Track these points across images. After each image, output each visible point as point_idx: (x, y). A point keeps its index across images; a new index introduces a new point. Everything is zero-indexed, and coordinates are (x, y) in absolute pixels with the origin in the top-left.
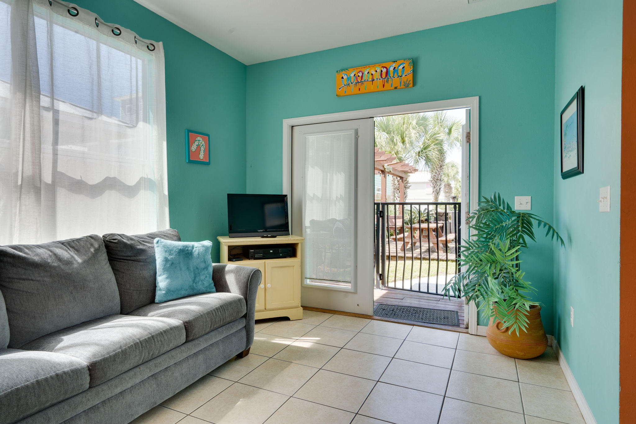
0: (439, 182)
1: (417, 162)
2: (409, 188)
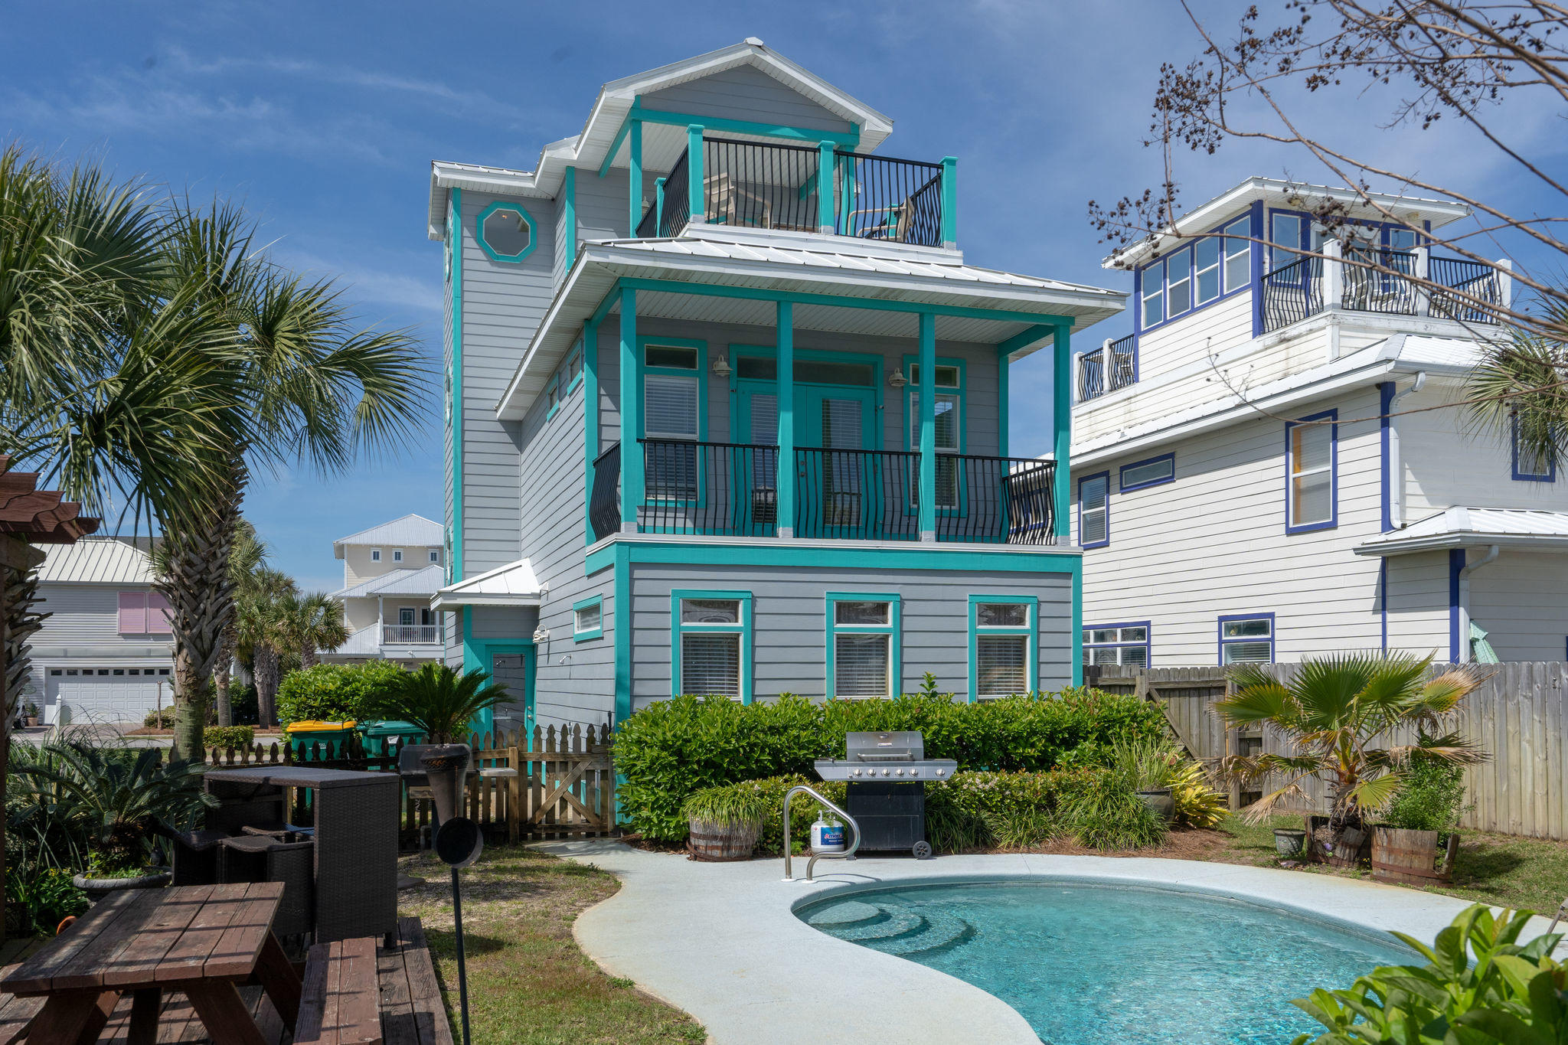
0: (213, 597)
1: (81, 470)
2: (39, 627)
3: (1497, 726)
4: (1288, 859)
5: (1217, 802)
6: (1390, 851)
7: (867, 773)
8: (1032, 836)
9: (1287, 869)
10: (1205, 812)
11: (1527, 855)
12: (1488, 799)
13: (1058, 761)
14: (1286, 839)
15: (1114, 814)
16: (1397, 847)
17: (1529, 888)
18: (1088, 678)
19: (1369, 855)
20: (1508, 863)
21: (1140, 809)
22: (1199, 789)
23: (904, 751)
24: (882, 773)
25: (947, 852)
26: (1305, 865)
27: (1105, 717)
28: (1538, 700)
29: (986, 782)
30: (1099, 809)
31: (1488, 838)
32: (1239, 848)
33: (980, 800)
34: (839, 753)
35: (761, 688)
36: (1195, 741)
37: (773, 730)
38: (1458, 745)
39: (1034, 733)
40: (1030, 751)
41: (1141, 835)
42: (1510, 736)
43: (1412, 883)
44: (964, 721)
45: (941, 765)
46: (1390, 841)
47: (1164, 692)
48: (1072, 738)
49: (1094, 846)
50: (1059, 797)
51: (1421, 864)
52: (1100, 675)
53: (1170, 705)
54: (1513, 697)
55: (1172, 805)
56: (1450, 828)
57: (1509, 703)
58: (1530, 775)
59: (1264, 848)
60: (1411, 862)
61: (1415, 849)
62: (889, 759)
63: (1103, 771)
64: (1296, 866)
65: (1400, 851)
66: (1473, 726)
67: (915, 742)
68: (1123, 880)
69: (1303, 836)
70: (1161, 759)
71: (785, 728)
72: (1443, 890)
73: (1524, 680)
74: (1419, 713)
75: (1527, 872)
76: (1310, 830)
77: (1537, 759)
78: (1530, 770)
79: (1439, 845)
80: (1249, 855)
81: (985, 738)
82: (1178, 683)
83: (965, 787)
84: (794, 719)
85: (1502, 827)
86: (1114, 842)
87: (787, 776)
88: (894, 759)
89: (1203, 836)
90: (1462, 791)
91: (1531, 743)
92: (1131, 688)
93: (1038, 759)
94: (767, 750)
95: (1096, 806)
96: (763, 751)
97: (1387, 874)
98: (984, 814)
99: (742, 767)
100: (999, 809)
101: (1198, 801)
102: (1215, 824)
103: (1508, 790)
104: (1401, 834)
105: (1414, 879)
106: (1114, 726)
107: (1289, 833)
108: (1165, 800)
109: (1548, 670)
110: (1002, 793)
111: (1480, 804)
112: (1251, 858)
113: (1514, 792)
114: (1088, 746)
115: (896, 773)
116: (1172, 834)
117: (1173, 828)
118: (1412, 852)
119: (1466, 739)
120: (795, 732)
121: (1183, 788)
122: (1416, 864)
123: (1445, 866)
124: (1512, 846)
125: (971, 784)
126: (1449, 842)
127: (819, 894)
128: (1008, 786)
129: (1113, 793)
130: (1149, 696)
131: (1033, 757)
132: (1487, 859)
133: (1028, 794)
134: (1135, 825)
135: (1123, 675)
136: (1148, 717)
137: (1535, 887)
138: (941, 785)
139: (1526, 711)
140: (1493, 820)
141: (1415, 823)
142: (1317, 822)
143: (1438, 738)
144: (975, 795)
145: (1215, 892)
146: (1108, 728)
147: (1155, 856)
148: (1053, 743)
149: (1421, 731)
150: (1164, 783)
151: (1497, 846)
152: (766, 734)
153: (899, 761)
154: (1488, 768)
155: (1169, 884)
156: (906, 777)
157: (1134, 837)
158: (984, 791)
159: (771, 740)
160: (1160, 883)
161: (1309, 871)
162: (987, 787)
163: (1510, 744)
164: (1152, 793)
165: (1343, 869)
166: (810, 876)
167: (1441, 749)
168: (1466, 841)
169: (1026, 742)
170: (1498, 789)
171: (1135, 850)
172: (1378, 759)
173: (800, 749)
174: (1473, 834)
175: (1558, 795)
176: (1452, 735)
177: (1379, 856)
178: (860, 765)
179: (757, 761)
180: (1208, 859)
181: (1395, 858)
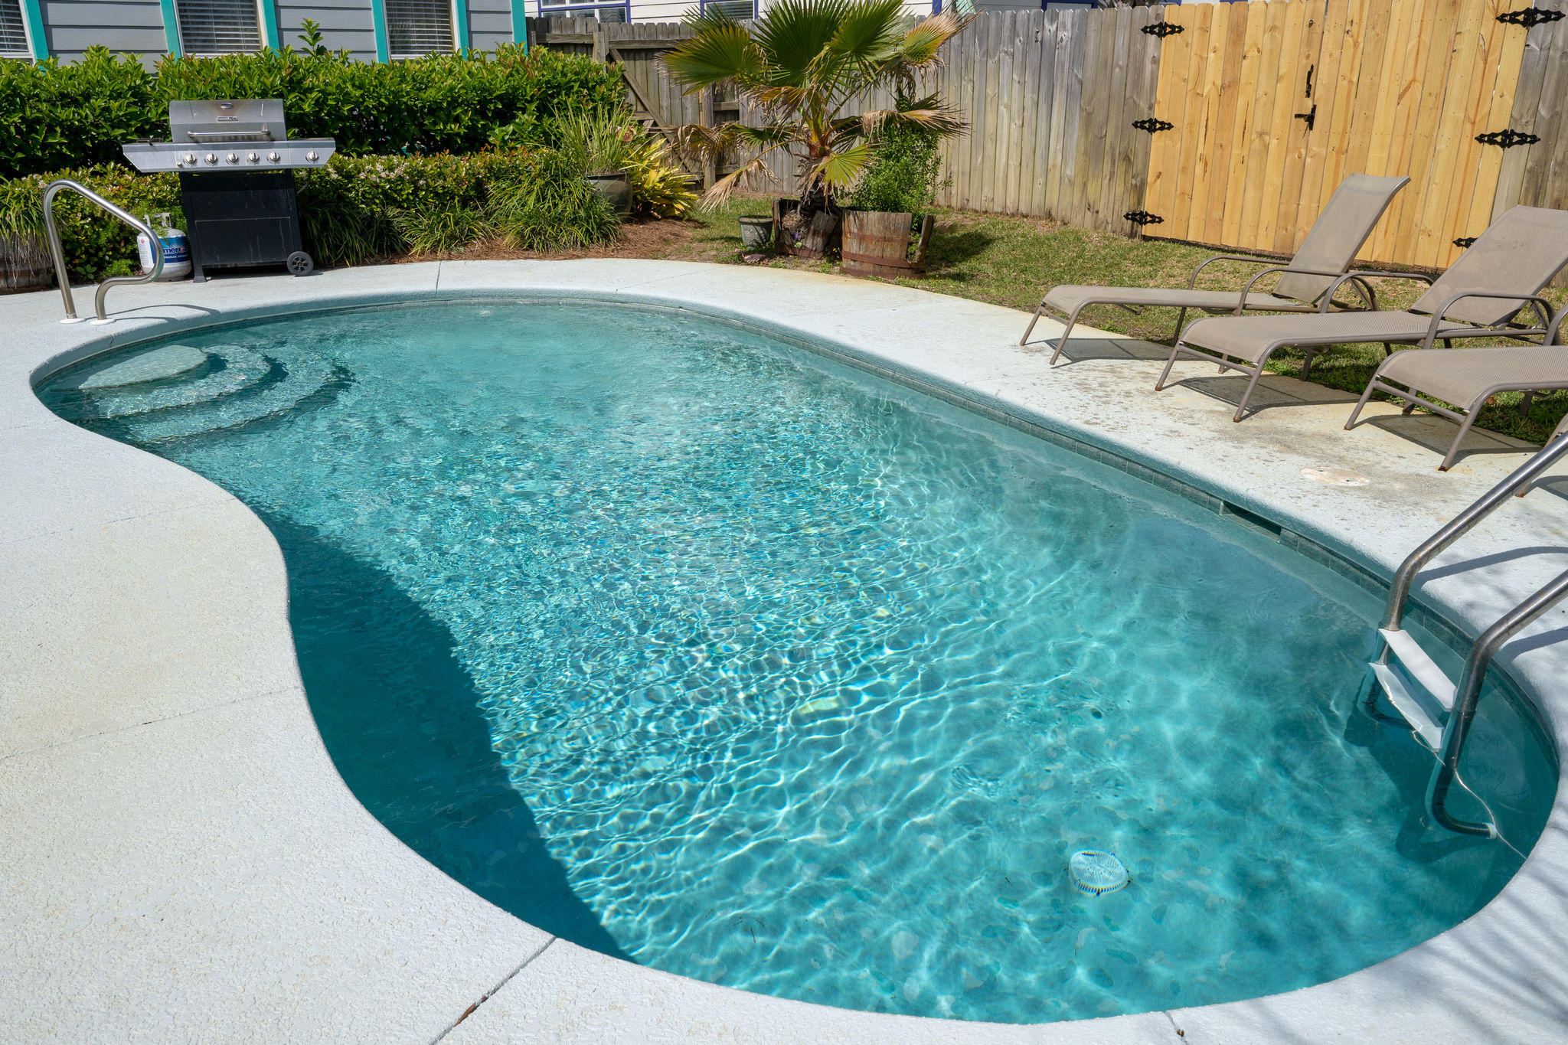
3: (976, 89)
4: (753, 252)
5: (685, 187)
6: (862, 238)
7: (204, 160)
8: (452, 237)
9: (752, 264)
10: (671, 199)
11: (998, 234)
12: (963, 173)
13: (491, 139)
14: (751, 227)
15: (555, 205)
16: (868, 233)
17: (998, 272)
18: (533, 33)
19: (840, 245)
20: (976, 244)
21: (588, 197)
22: (663, 172)
23: (258, 126)
24: (226, 159)
25: (340, 264)
26: (771, 258)
27: (548, 82)
28: (1018, 57)
29: (391, 169)
30: (538, 200)
31: (960, 217)
32: (701, 241)
33: (385, 193)
34: (156, 131)
35: (60, 39)
36: (665, 114)
37: (66, 99)
38: (937, 108)
39: (454, 103)
40: (454, 127)
41: (587, 230)
42: (989, 99)
43: (884, 275)
44: (360, 87)
45: (314, 146)
46: (861, 227)
47: (629, 54)
48: (507, 108)
49: (531, 247)
50: (491, 186)
51: (894, 252)
52: (548, 30)
53: (634, 69)
54: (995, 53)
55: (627, 193)
56: (925, 209)
57: (990, 61)
58: (1005, 145)
59: (730, 239)
60: (883, 250)
61: (888, 234)
62: (236, 139)
63: (545, 150)
64: (761, 260)
65: (872, 238)
66: (952, 89)
67: (272, 115)
68: (554, 291)
69: (771, 223)
70: (614, 135)
71: (87, 97)
72: (915, 282)
73: (1006, 33)
74: (898, 68)
75: (996, 252)
76: (777, 216)
77: (1013, 126)
78: (1005, 138)
79: (912, 229)
80: (711, 249)
81: (393, 109)
82: (644, 42)
83: (362, 176)
84: (99, 83)
85: (974, 204)
86: (556, 241)
87: (98, 167)
88: (243, 138)
89: (665, 228)
90: (938, 162)
91: (1008, 107)
92: (588, 47)
93: (464, 138)
94: (58, 129)
95: (533, 197)
96: (51, 130)
97: (857, 266)
98: (392, 211)
99: (20, 155)
100: (411, 204)
101: (661, 185)
102: (682, 212)
103: (983, 162)
104: (873, 216)
105: (885, 270)
106: (559, 94)
107: (755, 221)
108: (620, 186)
109: (1032, 21)
110: (414, 183)
111: (954, 179)
112: (714, 253)
113: (988, 164)
114: (526, 118)
115: (247, 159)
116: (627, 227)
117: (629, 221)
118: (885, 239)
119: (945, 103)
120: (99, 103)
121: (645, 171)
122: (888, 253)
123: (918, 253)
124: (982, 225)
125: (370, 172)
126: (925, 225)
127: (111, 339)
128: (421, 174)
129: (556, 178)
130: (610, 58)
131: (458, 134)
132: (960, 240)
133: (450, 183)
134: (581, 218)
135: (578, 31)
136: (602, 82)
137: (1005, 270)
138: (328, 174)
139: (1006, 70)
140: (967, 197)
141: (888, 204)
142: (785, 206)
143: (917, 101)
144: (378, 187)
145: (662, 302)
146: (552, 96)
147: (605, 256)
148: (484, 117)
149: (899, 91)
150: (618, 165)
151: (969, 224)
152: (54, 105)
153: (250, 141)
154: (965, 140)
155: (608, 294)
156: (264, 164)
157: (579, 234)
158: (389, 181)
159: (63, 114)
160: (598, 293)
161: (775, 266)
162: (392, 176)
163: (988, 109)
164: (603, 178)
165: (812, 262)
166: (102, 313)
167: (919, 112)
168: (941, 220)
169: (448, 115)
170: (973, 160)
171: (581, 249)
172: (851, 128)
173: (113, 127)
174: (947, 212)
175: (1031, 165)
176: (931, 98)
177: (850, 245)
178: (193, 149)
179: (45, 146)
180: (665, 257)
181: (866, 247)
